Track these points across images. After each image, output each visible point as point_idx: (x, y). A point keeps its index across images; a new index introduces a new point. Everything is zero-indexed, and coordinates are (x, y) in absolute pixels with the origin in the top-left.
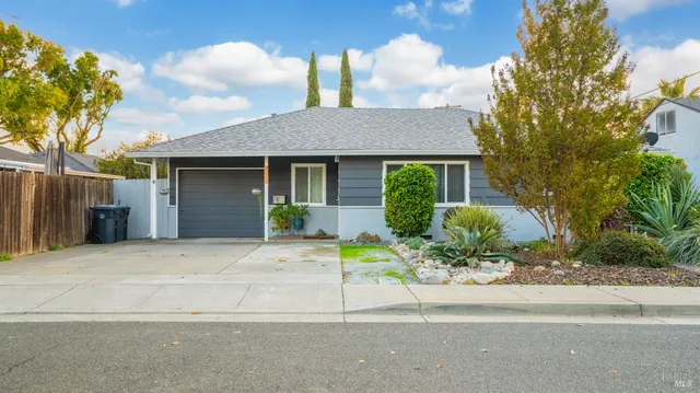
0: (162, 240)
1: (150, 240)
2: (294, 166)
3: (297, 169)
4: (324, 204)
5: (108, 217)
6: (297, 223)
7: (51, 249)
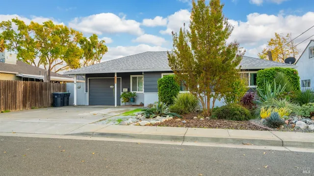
0: (79, 106)
1: (73, 106)
2: (131, 76)
3: (133, 78)
4: (143, 92)
5: (58, 97)
6: (132, 99)
7: (32, 109)
